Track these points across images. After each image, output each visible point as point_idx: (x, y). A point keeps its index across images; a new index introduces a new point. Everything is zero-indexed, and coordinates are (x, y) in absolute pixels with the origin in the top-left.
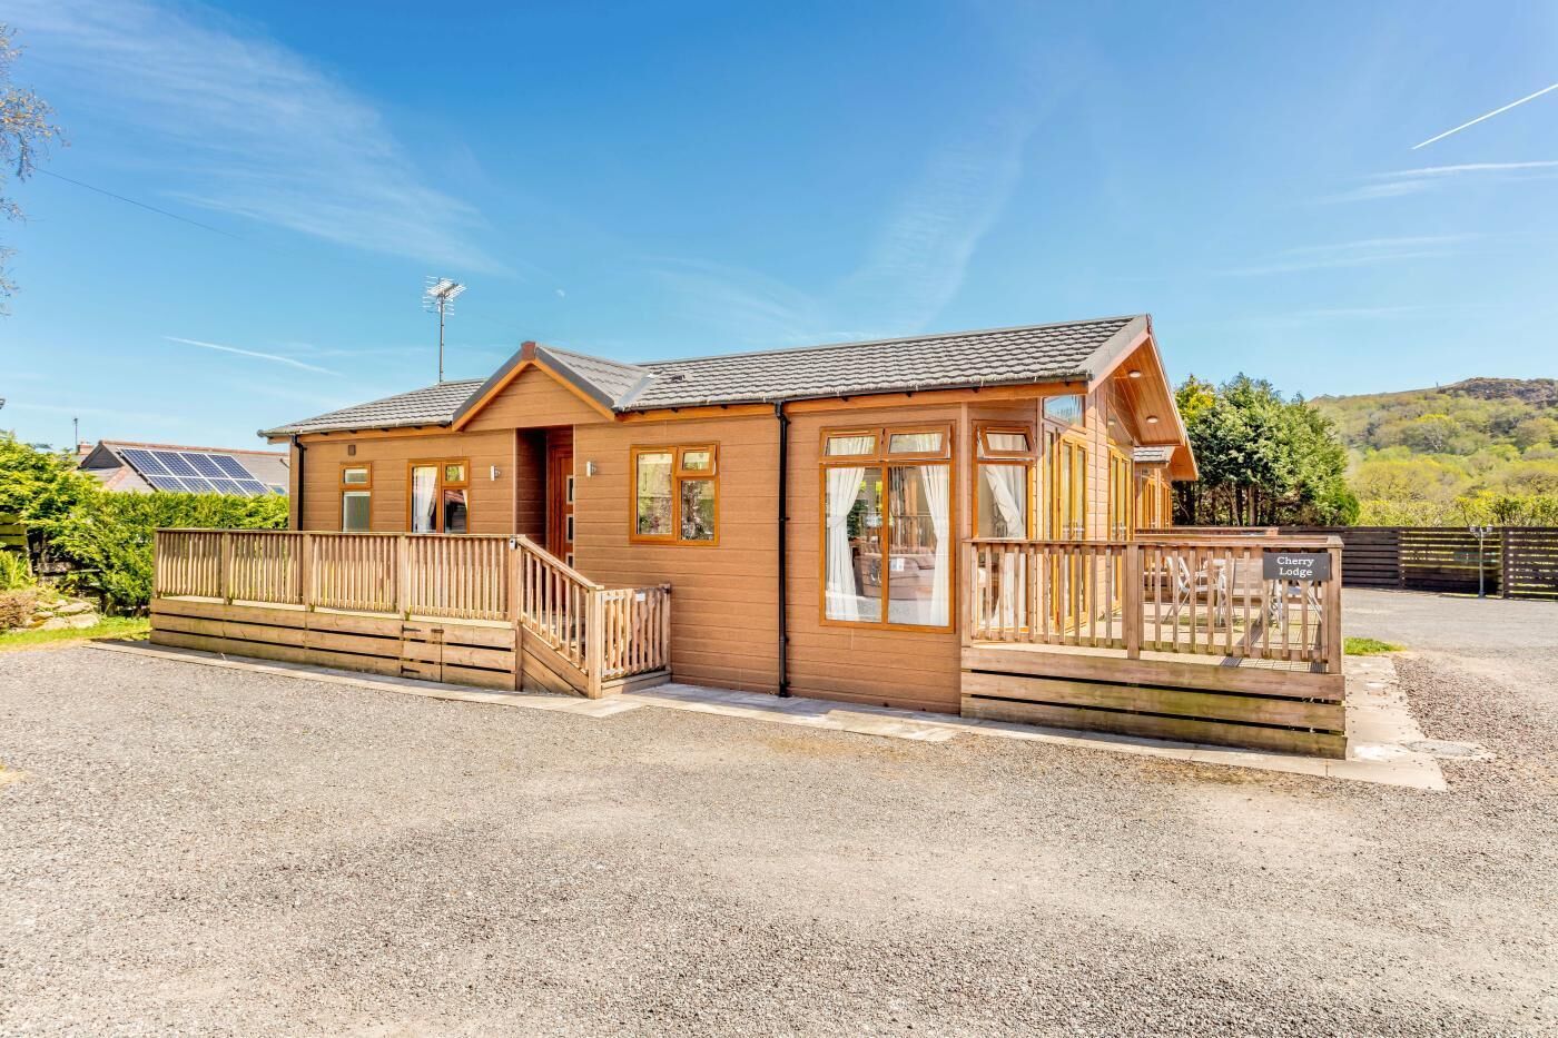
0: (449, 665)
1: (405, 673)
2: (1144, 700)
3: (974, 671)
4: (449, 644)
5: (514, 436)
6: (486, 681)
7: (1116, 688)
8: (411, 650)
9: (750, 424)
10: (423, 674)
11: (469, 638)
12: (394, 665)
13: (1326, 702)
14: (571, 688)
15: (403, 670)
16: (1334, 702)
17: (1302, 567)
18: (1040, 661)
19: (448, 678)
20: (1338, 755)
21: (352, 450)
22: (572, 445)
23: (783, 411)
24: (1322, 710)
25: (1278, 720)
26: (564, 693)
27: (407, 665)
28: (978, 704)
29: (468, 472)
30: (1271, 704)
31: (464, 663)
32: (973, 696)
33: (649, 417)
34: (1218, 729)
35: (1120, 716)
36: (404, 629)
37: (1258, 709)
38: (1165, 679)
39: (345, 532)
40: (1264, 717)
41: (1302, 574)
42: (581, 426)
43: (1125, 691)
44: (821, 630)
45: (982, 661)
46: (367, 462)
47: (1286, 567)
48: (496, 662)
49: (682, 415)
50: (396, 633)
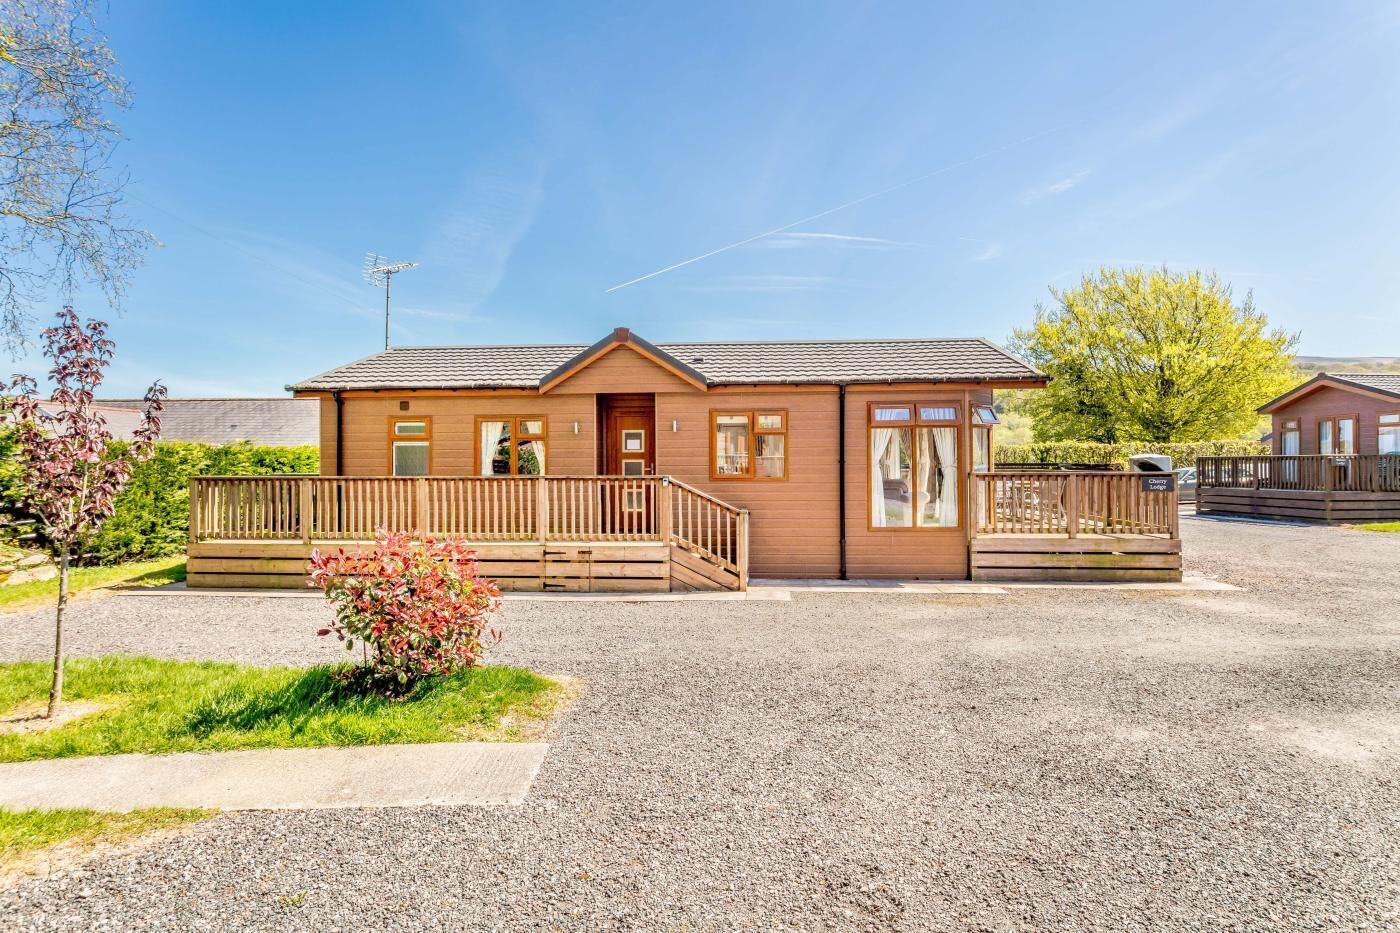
0: (596, 578)
1: (548, 588)
2: (1083, 561)
3: (979, 552)
4: (596, 562)
5: (595, 399)
6: (638, 587)
7: (1065, 555)
8: (552, 569)
9: (811, 397)
10: (567, 588)
11: (620, 556)
12: (535, 583)
13: (1171, 554)
14: (719, 586)
15: (545, 585)
16: (1176, 554)
17: (1161, 484)
18: (1021, 543)
19: (597, 588)
20: (1178, 580)
21: (404, 406)
22: (654, 407)
23: (842, 389)
24: (1171, 558)
25: (1150, 565)
26: (714, 589)
27: (549, 582)
28: (982, 571)
29: (546, 427)
30: (1146, 557)
31: (615, 575)
32: (979, 567)
33: (728, 390)
34: (1120, 573)
35: (1068, 571)
36: (545, 553)
37: (1141, 560)
38: (1092, 548)
39: (394, 476)
40: (1143, 565)
41: (1161, 488)
42: (662, 394)
43: (1070, 557)
44: (869, 534)
45: (985, 546)
46: (426, 417)
47: (1154, 485)
48: (649, 571)
49: (758, 389)
50: (539, 557)
